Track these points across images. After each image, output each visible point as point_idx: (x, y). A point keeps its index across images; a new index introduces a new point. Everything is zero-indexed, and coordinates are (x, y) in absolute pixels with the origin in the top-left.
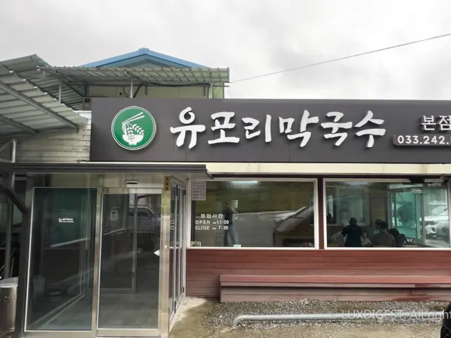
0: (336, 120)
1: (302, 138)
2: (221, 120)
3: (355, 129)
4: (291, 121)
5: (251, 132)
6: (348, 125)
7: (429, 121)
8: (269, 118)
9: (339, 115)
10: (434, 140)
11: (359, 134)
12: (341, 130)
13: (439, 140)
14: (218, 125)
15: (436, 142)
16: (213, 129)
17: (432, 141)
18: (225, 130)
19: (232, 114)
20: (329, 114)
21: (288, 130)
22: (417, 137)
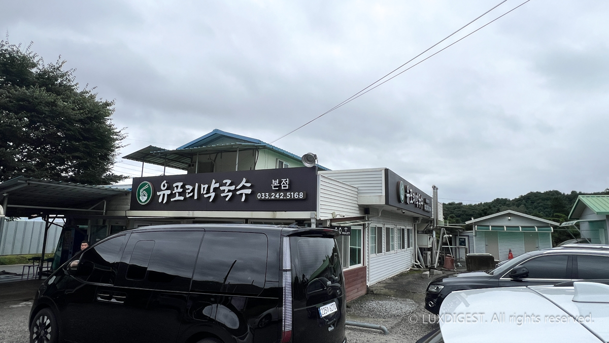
0: (227, 185)
1: (211, 196)
2: (177, 187)
3: (236, 190)
4: (206, 186)
5: (189, 193)
6: (233, 188)
7: (275, 183)
8: (197, 184)
9: (229, 182)
10: (277, 196)
11: (238, 193)
12: (229, 191)
13: (280, 196)
14: (176, 190)
15: (278, 197)
16: (174, 192)
17: (276, 196)
18: (178, 192)
19: (182, 184)
20: (224, 182)
21: (205, 192)
22: (268, 194)
